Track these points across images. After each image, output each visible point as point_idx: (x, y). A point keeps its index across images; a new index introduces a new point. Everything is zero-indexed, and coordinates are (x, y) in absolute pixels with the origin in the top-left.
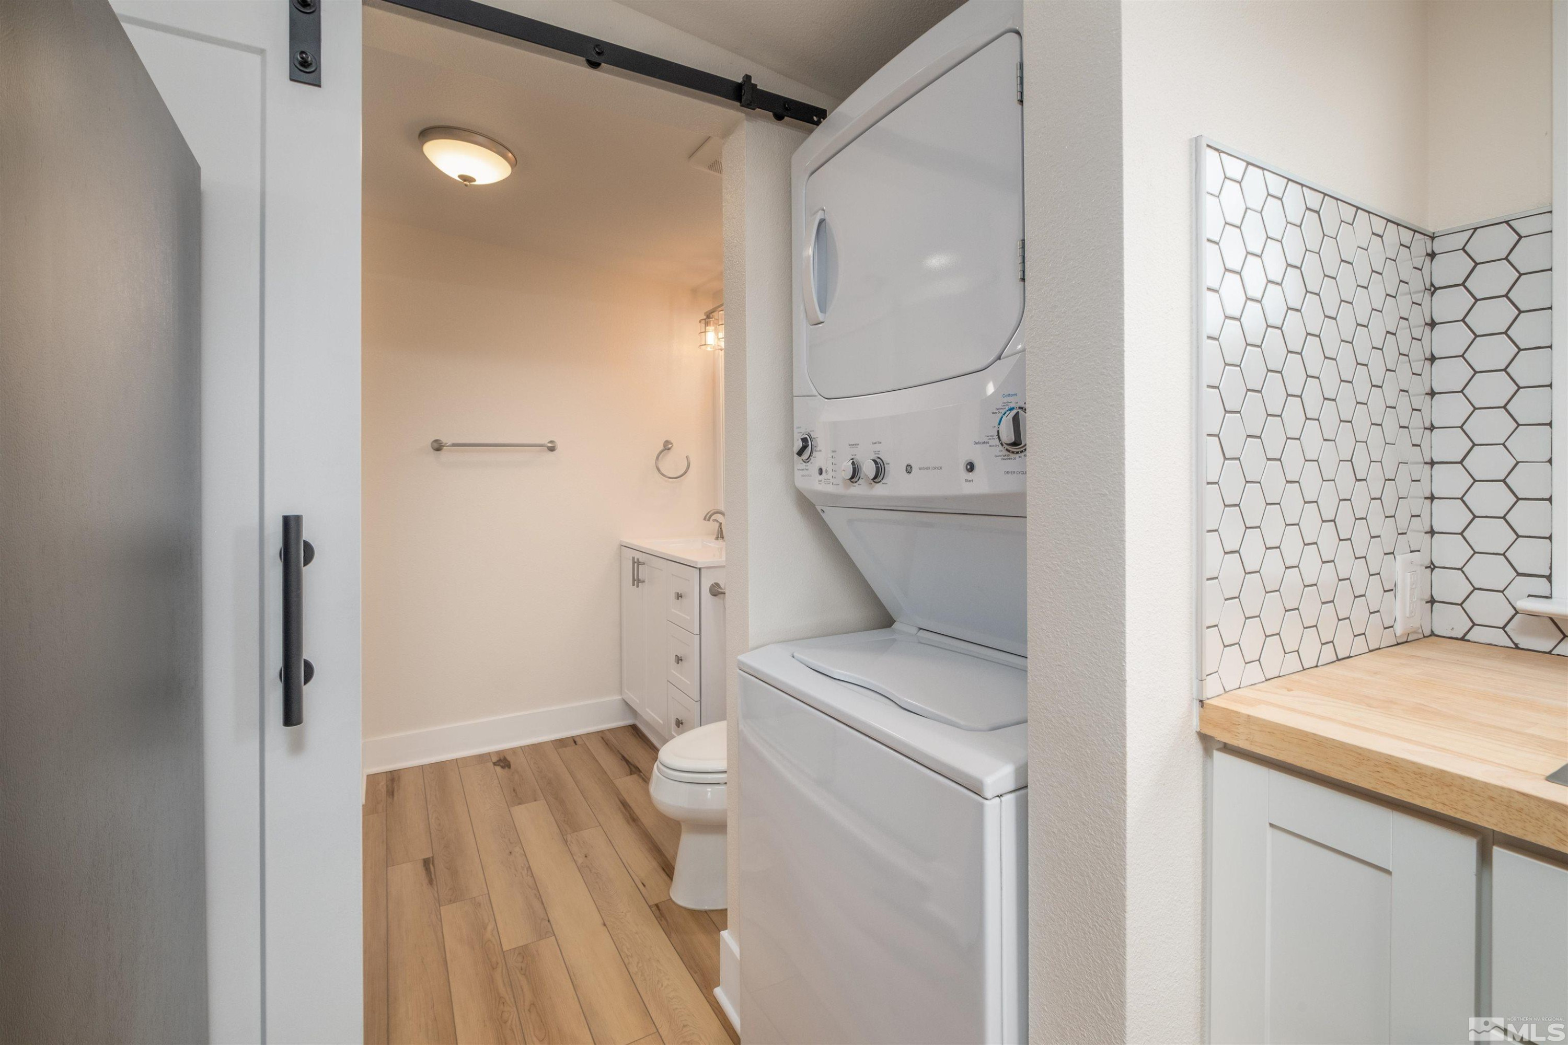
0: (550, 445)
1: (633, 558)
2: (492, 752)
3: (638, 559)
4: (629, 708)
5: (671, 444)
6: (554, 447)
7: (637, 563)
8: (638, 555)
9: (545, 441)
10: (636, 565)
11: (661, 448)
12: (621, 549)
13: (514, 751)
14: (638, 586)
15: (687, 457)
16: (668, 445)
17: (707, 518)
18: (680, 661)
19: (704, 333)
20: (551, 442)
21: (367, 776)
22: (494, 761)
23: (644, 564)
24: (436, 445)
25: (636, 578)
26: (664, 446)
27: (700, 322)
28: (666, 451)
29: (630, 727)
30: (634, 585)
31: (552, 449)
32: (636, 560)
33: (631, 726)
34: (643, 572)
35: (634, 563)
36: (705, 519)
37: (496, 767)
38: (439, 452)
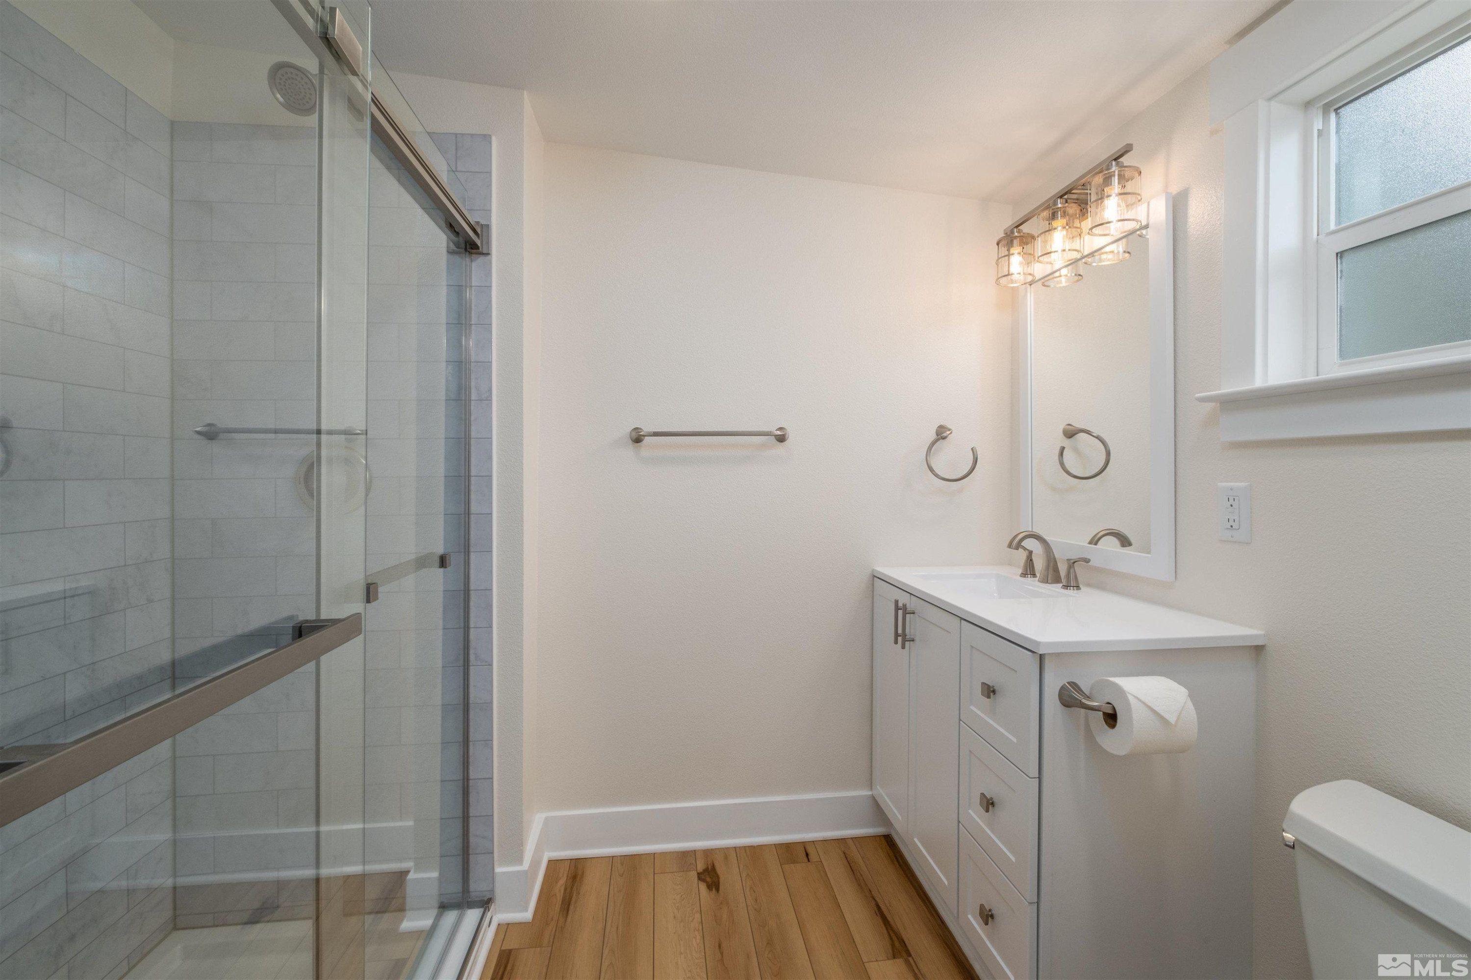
0: (779, 433)
1: (897, 602)
2: (699, 850)
3: (905, 606)
4: (878, 811)
5: (949, 430)
6: (784, 436)
7: (902, 611)
8: (903, 599)
9: (773, 428)
10: (900, 612)
11: (933, 436)
12: (873, 579)
13: (725, 852)
14: (903, 647)
15: (972, 449)
16: (946, 432)
17: (1015, 544)
18: (990, 806)
19: (1007, 257)
20: (780, 429)
21: (549, 861)
22: (698, 871)
23: (914, 613)
24: (634, 435)
25: (900, 631)
26: (937, 435)
27: (998, 244)
28: (941, 441)
29: (883, 839)
30: (896, 642)
31: (781, 439)
32: (900, 605)
33: (884, 836)
34: (914, 627)
35: (897, 608)
36: (1010, 546)
37: (700, 882)
38: (638, 444)
